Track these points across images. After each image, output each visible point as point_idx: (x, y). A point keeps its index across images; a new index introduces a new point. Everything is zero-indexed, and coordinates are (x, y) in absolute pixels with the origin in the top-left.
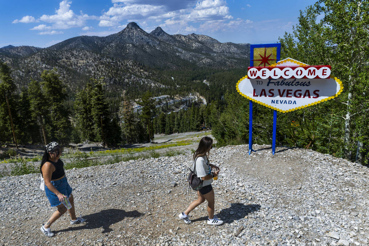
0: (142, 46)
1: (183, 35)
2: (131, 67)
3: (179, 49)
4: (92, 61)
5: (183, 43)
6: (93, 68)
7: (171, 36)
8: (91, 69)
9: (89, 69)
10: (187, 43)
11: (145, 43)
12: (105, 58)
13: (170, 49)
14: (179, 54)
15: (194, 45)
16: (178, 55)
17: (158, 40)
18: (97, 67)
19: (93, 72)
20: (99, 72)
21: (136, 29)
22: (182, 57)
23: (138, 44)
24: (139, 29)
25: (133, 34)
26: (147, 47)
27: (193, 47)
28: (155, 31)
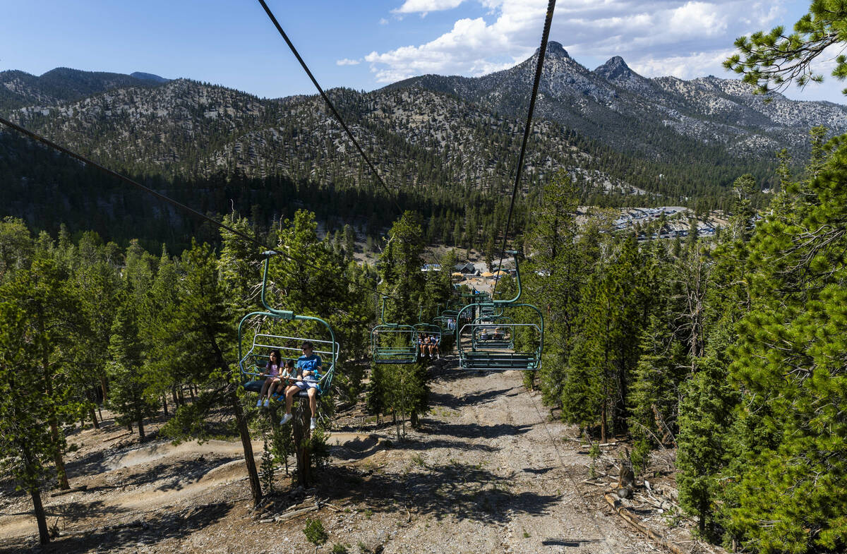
0: (572, 100)
1: (680, 80)
2: (546, 138)
3: (671, 112)
4: (446, 117)
5: (681, 98)
6: (444, 135)
7: (648, 81)
8: (439, 136)
9: (435, 136)
10: (691, 100)
11: (578, 93)
12: (477, 114)
13: (646, 109)
14: (671, 123)
15: (712, 104)
16: (668, 127)
17: (613, 87)
18: (455, 132)
19: (443, 143)
20: (460, 144)
21: (558, 58)
22: (680, 132)
23: (559, 94)
24: (565, 59)
25: (550, 69)
26: (584, 103)
27: (709, 109)
28: (605, 66)
